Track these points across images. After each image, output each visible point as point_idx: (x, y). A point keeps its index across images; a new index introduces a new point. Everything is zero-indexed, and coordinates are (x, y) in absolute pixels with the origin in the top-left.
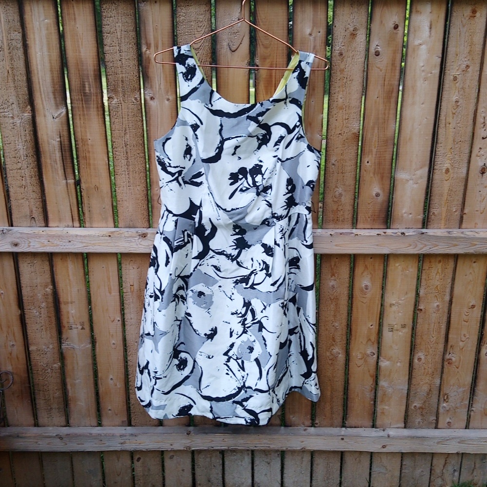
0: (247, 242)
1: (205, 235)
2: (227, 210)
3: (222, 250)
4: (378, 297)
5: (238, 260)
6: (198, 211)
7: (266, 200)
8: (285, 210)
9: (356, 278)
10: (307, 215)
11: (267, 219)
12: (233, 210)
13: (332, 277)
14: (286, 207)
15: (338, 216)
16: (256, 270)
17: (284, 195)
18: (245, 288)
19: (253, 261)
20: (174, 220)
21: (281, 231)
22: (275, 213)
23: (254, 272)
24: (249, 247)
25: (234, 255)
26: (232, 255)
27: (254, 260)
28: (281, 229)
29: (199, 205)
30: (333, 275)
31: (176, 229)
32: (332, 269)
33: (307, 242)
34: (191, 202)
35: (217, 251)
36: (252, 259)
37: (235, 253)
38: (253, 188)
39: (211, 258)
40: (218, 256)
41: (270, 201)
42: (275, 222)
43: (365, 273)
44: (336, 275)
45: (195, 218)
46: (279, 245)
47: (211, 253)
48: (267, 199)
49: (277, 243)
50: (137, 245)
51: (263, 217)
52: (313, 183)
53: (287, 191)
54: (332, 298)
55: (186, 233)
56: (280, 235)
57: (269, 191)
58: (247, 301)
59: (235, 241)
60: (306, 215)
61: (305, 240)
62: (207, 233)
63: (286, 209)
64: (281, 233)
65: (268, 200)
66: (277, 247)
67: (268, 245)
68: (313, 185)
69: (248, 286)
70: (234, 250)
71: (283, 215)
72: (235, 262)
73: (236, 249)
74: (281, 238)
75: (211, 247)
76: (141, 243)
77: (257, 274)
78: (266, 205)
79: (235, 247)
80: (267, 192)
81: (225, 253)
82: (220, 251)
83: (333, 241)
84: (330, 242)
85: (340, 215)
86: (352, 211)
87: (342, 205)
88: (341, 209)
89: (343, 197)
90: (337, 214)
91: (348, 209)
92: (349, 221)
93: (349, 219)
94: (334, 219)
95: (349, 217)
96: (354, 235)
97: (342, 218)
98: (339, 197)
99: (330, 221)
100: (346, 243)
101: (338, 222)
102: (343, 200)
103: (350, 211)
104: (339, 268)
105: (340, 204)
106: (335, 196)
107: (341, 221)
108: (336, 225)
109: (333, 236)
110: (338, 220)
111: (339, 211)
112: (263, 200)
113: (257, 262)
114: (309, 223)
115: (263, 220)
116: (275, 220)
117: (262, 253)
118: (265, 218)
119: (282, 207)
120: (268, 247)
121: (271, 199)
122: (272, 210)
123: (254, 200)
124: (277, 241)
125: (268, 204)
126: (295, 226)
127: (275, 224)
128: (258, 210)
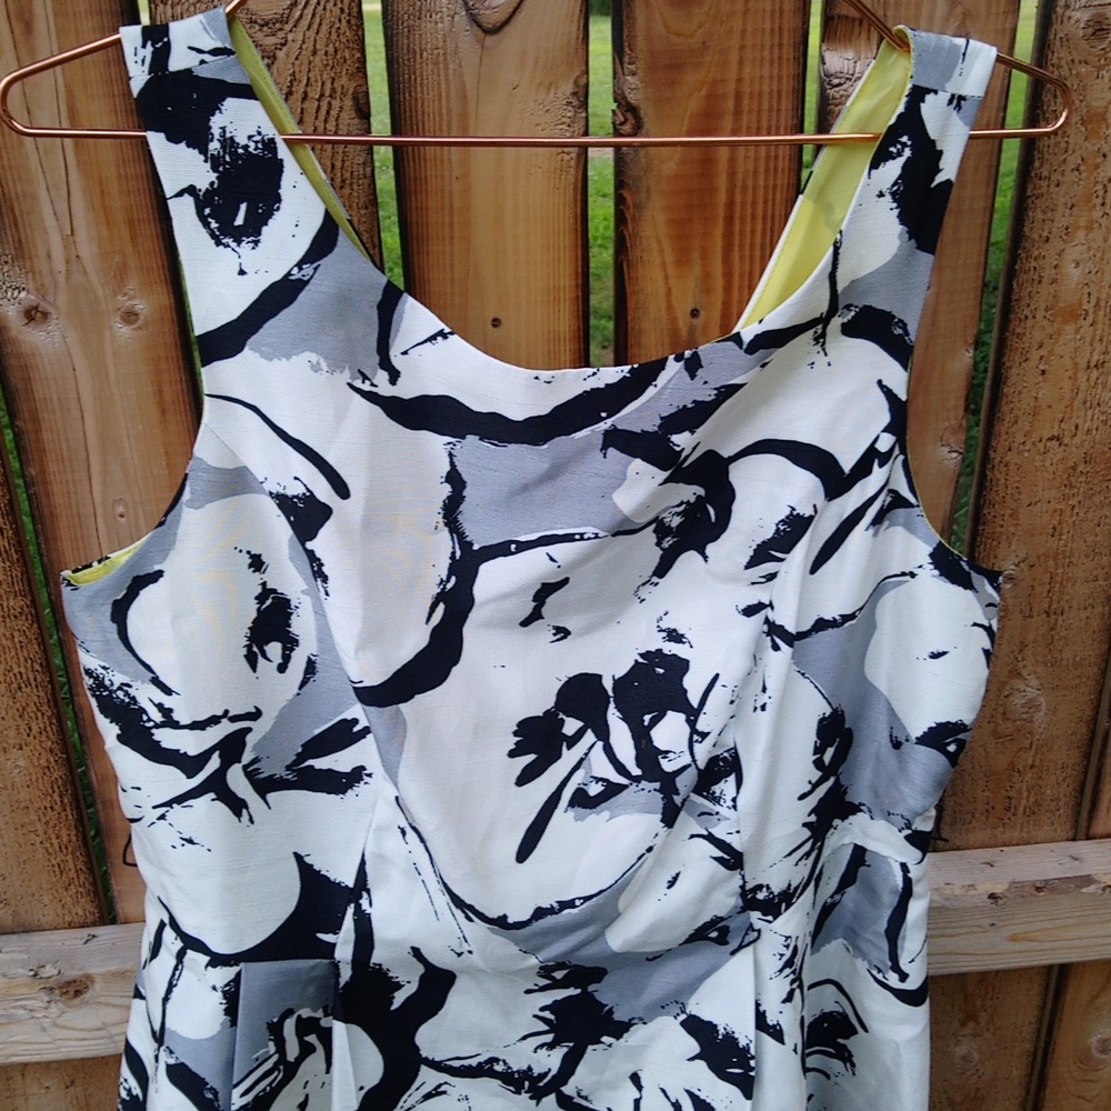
0: (611, 1011)
1: (393, 1008)
2: (510, 920)
3: (481, 1059)
5: (569, 1089)
6: (350, 910)
7: (711, 838)
8: (803, 861)
9: (1064, 1019)
10: (911, 867)
11: (716, 921)
12: (540, 913)
13: (963, 1024)
14: (807, 847)
15: (1011, 794)
17: (802, 797)
19: (640, 1088)
20: (220, 984)
21: (790, 963)
22: (759, 887)
24: (620, 1030)
25: (546, 1074)
26: (536, 1071)
27: (644, 1082)
28: (788, 953)
29: (349, 880)
30: (971, 1016)
31: (234, 1023)
32: (966, 996)
33: (903, 977)
34: (308, 874)
35: (456, 1064)
36: (635, 1079)
37: (551, 1061)
38: (644, 784)
39: (428, 1096)
40: (460, 1085)
41: (736, 842)
42: (758, 924)
44: (983, 1017)
45: (333, 946)
46: (777, 1034)
47: (428, 1078)
48: (719, 832)
49: (771, 1020)
50: (44, 1029)
51: (696, 916)
52: (961, 736)
53: (816, 775)
54: (958, 1098)
55: (289, 1026)
56: (782, 985)
57: (727, 787)
59: (547, 1014)
60: (904, 867)
61: (896, 968)
62: (399, 998)
63: (807, 855)
64: (788, 971)
65: (728, 839)
66: (768, 1041)
67: (722, 1031)
68: (961, 744)
70: (543, 1052)
71: (793, 886)
72: (551, 1099)
73: (551, 1046)
74: (789, 998)
75: (424, 1053)
76: (61, 1021)
78: (716, 864)
79: (549, 1038)
80: (717, 789)
81: (499, 1068)
82: (473, 1062)
83: (1002, 923)
84: (987, 927)
85: (1021, 787)
86: (1077, 768)
87: (1034, 746)
88: (1030, 762)
89: (1042, 714)
90: (1009, 784)
91: (1060, 762)
92: (1062, 811)
93: (1061, 803)
94: (993, 808)
95: (1061, 796)
96: (1100, 891)
97: (1032, 799)
98: (1024, 716)
99: (973, 816)
100: (1059, 923)
101: (1009, 815)
102: (1043, 726)
103: (1069, 770)
104: (997, 990)
105: (1029, 741)
106: (1004, 713)
107: (1024, 813)
108: (1001, 829)
109: (1001, 902)
110: (1012, 809)
111: (1017, 774)
112: (692, 836)
113: (662, 1095)
114: (920, 897)
115: (696, 927)
116: (755, 916)
117: (689, 1060)
118: (708, 920)
119: (790, 854)
120: (720, 1037)
121: (738, 832)
122: (743, 877)
123: (650, 850)
124: (767, 1014)
125: (722, 858)
126: (837, 897)
127: (756, 934)
128: (669, 887)
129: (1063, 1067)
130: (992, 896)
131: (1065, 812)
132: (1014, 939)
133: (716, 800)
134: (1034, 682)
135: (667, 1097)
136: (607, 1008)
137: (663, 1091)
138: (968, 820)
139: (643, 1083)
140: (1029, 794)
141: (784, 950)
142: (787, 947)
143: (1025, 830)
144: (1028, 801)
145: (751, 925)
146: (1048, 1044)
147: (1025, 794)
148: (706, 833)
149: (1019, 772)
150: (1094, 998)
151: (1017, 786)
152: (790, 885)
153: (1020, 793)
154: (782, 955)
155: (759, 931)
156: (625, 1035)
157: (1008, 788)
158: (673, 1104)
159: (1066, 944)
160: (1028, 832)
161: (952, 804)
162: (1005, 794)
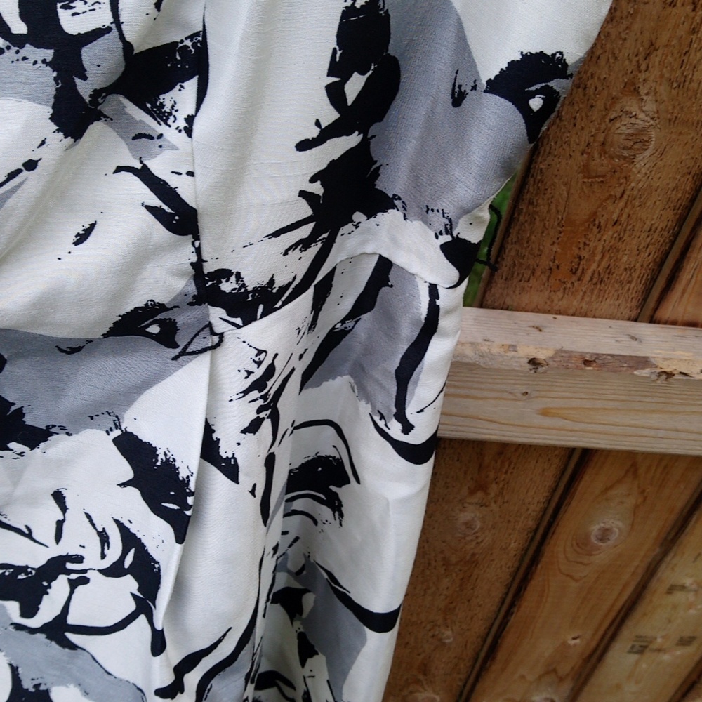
0: (20, 413)
4: (636, 563)
7: (145, 175)
8: (296, 253)
9: (574, 503)
13: (472, 492)
15: (585, 254)
16: (79, 559)
18: (19, 627)
19: (64, 509)
22: (225, 274)
23: (69, 566)
28: (259, 372)
30: (481, 487)
32: (480, 465)
38: (29, 50)
42: (220, 327)
43: (620, 490)
44: (494, 489)
46: (231, 470)
48: (160, 167)
54: (453, 559)
58: (28, 684)
61: (401, 416)
63: (304, 244)
65: (173, 181)
67: (161, 457)
69: (35, 622)
71: (280, 282)
74: (253, 427)
77: (86, 581)
80: (167, 99)
83: (537, 394)
84: (519, 395)
85: (596, 247)
86: (666, 234)
87: (625, 197)
88: (615, 216)
89: (647, 153)
90: (583, 240)
91: (648, 223)
92: (633, 284)
93: (635, 275)
94: (558, 267)
95: (638, 265)
96: (654, 377)
97: (604, 264)
98: (626, 153)
99: (533, 273)
100: (599, 404)
101: (574, 278)
102: (644, 171)
103: (656, 235)
104: (512, 466)
105: (620, 190)
106: (603, 144)
107: (591, 279)
108: (560, 294)
109: (540, 369)
110: (579, 272)
111: (595, 230)
112: (119, 169)
113: (87, 520)
114: (446, 335)
115: (123, 313)
116: (216, 315)
117: (120, 485)
118: (141, 305)
119: (276, 234)
120: (159, 464)
121: (191, 174)
122: (198, 251)
123: (31, 165)
124: (221, 444)
125: (160, 209)
126: (349, 324)
127: (216, 339)
128: (77, 243)
129: (560, 545)
130: (533, 362)
131: (636, 287)
132: (545, 413)
133: (162, 116)
134: (650, 106)
135: (93, 525)
136: (13, 408)
137: (88, 516)
138: (526, 276)
139: (68, 504)
140: (602, 258)
141: (253, 367)
142: (259, 363)
143: (587, 299)
144: (599, 266)
145: (210, 325)
146: (550, 525)
147: (598, 258)
148: (139, 166)
149: (599, 226)
150: (607, 489)
151: (592, 244)
152: (272, 282)
153: (594, 254)
154: (249, 373)
155: (221, 336)
156: (42, 445)
157: (581, 245)
158: (99, 533)
159: (600, 428)
160: (589, 303)
161: (513, 253)
162: (576, 251)
